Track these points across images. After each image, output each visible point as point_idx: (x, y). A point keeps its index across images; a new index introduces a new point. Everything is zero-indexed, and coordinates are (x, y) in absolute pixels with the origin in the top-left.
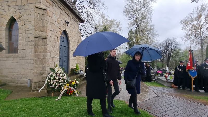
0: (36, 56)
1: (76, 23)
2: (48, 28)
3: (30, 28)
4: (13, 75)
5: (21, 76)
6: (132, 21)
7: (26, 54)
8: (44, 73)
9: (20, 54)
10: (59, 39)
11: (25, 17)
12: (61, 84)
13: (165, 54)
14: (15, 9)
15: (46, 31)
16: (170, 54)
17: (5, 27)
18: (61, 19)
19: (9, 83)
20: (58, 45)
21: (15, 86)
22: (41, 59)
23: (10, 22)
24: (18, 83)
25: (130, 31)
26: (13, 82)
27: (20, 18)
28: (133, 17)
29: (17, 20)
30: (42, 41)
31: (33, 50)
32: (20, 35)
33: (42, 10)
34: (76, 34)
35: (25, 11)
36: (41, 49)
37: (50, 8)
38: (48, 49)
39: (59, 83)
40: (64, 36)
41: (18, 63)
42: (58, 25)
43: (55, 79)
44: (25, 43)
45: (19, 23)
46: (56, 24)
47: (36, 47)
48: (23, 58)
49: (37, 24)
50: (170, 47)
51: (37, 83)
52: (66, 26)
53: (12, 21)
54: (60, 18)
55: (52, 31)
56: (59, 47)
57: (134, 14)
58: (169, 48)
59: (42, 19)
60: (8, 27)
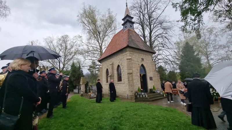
0: (129, 83)
2: (133, 67)
3: (125, 69)
4: (121, 92)
5: (124, 93)
7: (125, 81)
8: (133, 91)
9: (122, 82)
10: (139, 71)
11: (123, 64)
14: (119, 61)
15: (132, 69)
17: (116, 70)
18: (139, 58)
20: (139, 74)
21: (122, 98)
24: (123, 96)
26: (121, 96)
30: (130, 75)
31: (127, 79)
32: (122, 73)
33: (129, 59)
35: (123, 61)
36: (131, 79)
37: (133, 56)
38: (133, 78)
40: (142, 68)
41: (122, 86)
44: (124, 76)
45: (121, 67)
46: (137, 63)
47: (128, 78)
48: (124, 84)
51: (130, 96)
52: (142, 61)
53: (119, 66)
55: (135, 68)
56: (139, 76)
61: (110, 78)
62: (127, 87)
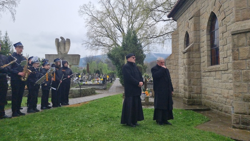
0: (236, 67)
3: (232, 20)
4: (216, 97)
5: (225, 99)
7: (229, 64)
9: (221, 66)
17: (206, 29)
19: (213, 108)
22: (245, 71)
24: (221, 110)
26: (217, 108)
27: (219, 10)
29: (217, 15)
31: (232, 57)
32: (220, 36)
41: (220, 79)
44: (226, 47)
45: (218, 18)
48: (226, 72)
60: (209, 29)
61: (189, 54)
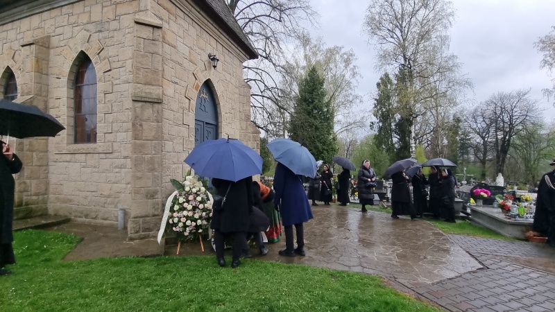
1: (236, 62)
2: (167, 75)
3: (123, 78)
4: (86, 197)
5: (103, 200)
6: (390, 47)
7: (114, 143)
8: (156, 192)
9: (99, 145)
10: (194, 103)
11: (111, 51)
12: (199, 222)
13: (489, 140)
14: (88, 31)
15: (160, 84)
16: (509, 140)
17: (67, 78)
18: (198, 51)
19: (75, 216)
20: (191, 119)
21: (89, 225)
22: (150, 156)
23: (77, 66)
24: (95, 218)
25: (381, 79)
26: (86, 216)
27: (99, 54)
28: (392, 37)
29: (93, 61)
30: (151, 110)
32: (100, 96)
33: (151, 29)
34: (237, 90)
35: (111, 35)
36: (149, 129)
37: (171, 22)
38: (165, 130)
39: (195, 220)
40: (205, 96)
41: (95, 167)
42: (191, 68)
43: (185, 209)
44: (110, 117)
45: (97, 67)
46: (186, 64)
47: (137, 124)
48: (108, 155)
49: (139, 65)
50: (507, 120)
51: (141, 219)
52: (211, 68)
53: (83, 61)
54: (195, 48)
55: (176, 83)
56: (192, 124)
57: (397, 26)
58: (504, 122)
59: (151, 51)
60: (73, 78)
62: (126, 174)
